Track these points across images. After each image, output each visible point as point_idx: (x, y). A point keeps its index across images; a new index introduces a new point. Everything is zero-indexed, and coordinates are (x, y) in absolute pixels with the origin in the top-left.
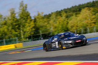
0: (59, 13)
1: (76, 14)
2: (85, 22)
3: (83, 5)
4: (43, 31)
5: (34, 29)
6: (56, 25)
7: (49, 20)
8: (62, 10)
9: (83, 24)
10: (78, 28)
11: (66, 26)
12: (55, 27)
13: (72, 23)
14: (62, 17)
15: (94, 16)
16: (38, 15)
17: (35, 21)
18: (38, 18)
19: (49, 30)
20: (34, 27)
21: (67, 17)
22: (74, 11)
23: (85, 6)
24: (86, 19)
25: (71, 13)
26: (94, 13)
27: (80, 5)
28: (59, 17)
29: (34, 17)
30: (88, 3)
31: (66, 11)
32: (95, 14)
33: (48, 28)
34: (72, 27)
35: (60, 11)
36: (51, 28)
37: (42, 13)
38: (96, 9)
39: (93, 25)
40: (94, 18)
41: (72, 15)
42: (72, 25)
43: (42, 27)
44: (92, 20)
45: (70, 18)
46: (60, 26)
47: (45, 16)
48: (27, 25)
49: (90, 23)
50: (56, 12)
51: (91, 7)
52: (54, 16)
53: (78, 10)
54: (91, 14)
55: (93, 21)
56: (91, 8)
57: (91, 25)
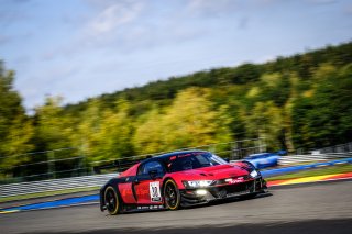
0: (109, 101)
1: (161, 105)
2: (184, 130)
3: (183, 79)
4: (58, 154)
5: (31, 147)
6: (98, 136)
7: (76, 119)
9: (180, 137)
10: (162, 147)
11: (128, 140)
12: (95, 144)
13: (144, 132)
14: (116, 112)
15: (211, 115)
16: (48, 104)
17: (36, 121)
18: (45, 112)
19: (76, 150)
20: (31, 141)
21: (132, 113)
22: (155, 97)
23: (188, 81)
24: (187, 121)
25: (145, 102)
26: (211, 104)
27: (173, 80)
28: (107, 112)
29: (34, 110)
30: (198, 75)
31: (131, 94)
32: (214, 109)
33: (74, 145)
34: (145, 143)
35: (113, 95)
36: (80, 145)
37: (60, 99)
38: (219, 91)
39: (208, 140)
40: (212, 121)
41: (147, 109)
42: (146, 137)
43: (55, 140)
44: (206, 126)
45: (143, 116)
46: (111, 141)
47: (69, 107)
48: (14, 132)
49: (201, 134)
50: (103, 95)
51: (206, 85)
52: (93, 109)
53: (167, 92)
54: (204, 108)
55: (208, 130)
56: (206, 90)
57: (200, 141)
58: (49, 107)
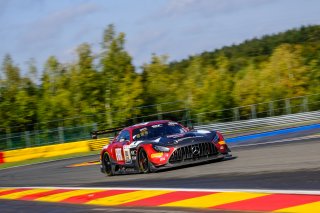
0: (209, 59)
1: (257, 61)
2: (280, 84)
3: (274, 37)
4: (165, 107)
5: (140, 101)
6: (200, 90)
7: (182, 75)
8: (217, 51)
9: (274, 89)
10: (260, 99)
11: (228, 93)
12: (200, 97)
13: (243, 86)
14: (217, 68)
15: (303, 69)
16: (154, 63)
17: (145, 78)
18: (152, 70)
19: (181, 103)
20: (141, 96)
21: (232, 69)
22: (250, 54)
23: (280, 39)
24: (282, 75)
25: (241, 59)
26: (304, 59)
27: (266, 38)
28: (209, 69)
29: (142, 67)
30: (289, 33)
31: (229, 52)
32: (306, 64)
33: (180, 98)
34: (244, 96)
35: (212, 53)
36: (186, 98)
37: (165, 58)
38: (310, 47)
39: (301, 91)
40: (303, 74)
41: (246, 65)
42: (245, 90)
43: (163, 95)
44: (298, 79)
45: (241, 71)
46: (213, 95)
47: (172, 65)
48: (123, 88)
49: (294, 87)
50: (203, 54)
51: (295, 43)
52: (196, 66)
53: (261, 49)
54: (296, 63)
55: (301, 83)
56: (297, 46)
57: (295, 93)
58: (155, 65)
